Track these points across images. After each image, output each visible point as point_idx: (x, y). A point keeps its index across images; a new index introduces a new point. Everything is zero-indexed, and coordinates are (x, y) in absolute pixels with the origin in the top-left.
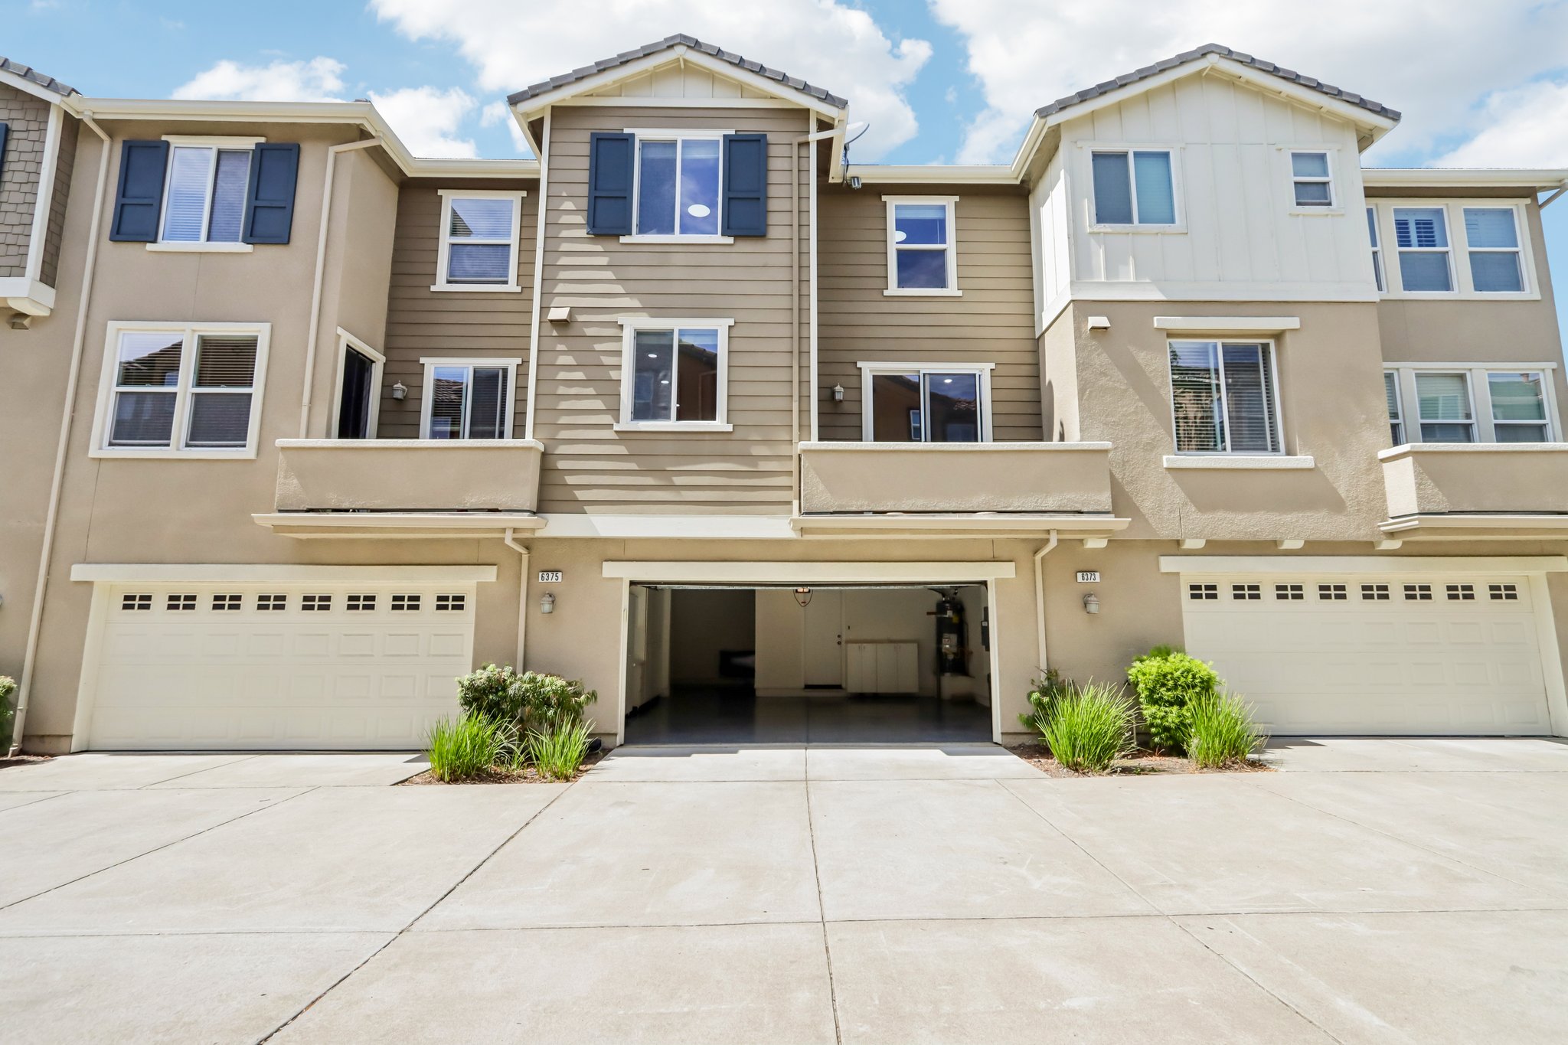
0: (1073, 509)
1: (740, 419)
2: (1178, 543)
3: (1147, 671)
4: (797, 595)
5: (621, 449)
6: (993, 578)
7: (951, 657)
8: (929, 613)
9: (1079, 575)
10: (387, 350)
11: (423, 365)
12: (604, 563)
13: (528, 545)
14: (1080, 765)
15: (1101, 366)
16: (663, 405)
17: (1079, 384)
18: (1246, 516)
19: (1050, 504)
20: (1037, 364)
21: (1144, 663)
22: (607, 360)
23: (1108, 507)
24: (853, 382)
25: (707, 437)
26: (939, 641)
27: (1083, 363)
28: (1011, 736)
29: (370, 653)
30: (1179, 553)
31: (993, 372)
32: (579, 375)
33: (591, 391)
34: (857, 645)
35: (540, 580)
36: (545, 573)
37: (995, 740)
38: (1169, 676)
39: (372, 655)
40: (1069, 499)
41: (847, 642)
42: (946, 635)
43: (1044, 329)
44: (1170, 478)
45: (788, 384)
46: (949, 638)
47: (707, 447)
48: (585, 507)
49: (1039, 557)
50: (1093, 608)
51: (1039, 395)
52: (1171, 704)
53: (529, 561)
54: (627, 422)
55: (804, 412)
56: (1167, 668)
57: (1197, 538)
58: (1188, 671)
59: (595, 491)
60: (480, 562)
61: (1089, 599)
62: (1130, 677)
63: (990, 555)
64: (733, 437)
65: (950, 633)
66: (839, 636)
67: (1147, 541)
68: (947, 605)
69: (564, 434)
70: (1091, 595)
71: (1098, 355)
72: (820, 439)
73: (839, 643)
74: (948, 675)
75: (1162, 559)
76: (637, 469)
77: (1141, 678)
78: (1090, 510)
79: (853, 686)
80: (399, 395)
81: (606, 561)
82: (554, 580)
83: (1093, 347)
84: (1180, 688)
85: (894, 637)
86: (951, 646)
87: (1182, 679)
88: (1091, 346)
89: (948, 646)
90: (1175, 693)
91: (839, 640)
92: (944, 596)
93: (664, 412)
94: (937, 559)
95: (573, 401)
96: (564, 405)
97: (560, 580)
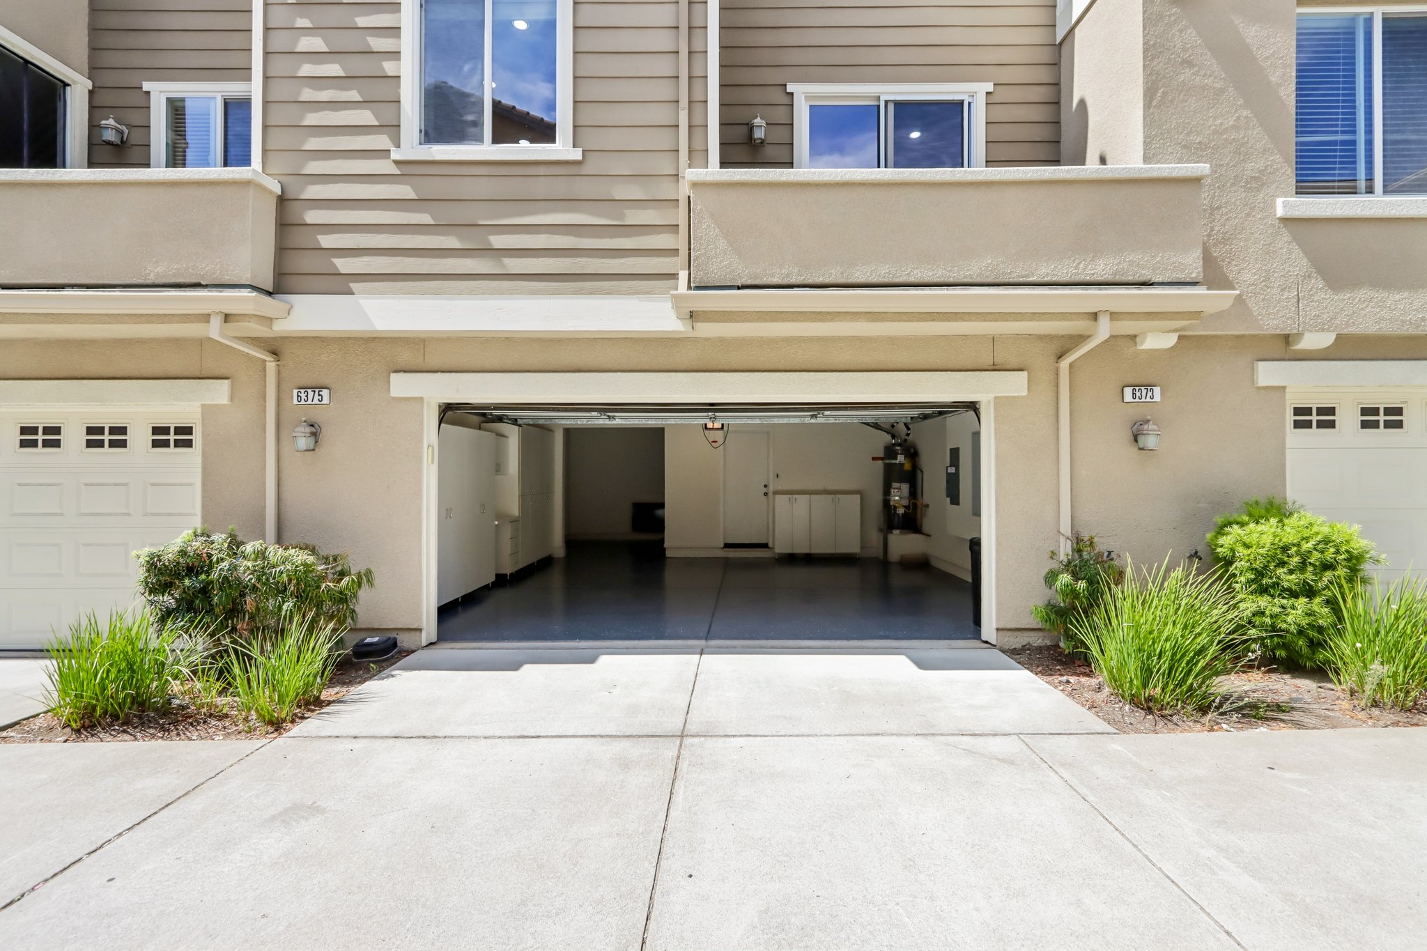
0: (1137, 278)
1: (595, 140)
2: (1287, 339)
3: (1253, 539)
4: (706, 432)
5: (404, 191)
6: (992, 396)
7: (901, 511)
8: (874, 459)
9: (1128, 391)
10: (93, 71)
11: (148, 93)
12: (393, 375)
13: (275, 349)
14: (1156, 701)
15: (1185, 50)
16: (470, 118)
17: (1145, 83)
18: (1406, 294)
19: (1101, 269)
20: (1057, 85)
21: (1245, 528)
22: (377, 43)
23: (1196, 273)
24: (779, 115)
25: (542, 170)
26: (887, 492)
27: (1154, 45)
28: (1009, 633)
29: (59, 511)
30: (1287, 357)
31: (990, 96)
32: (334, 69)
33: (354, 95)
34: (789, 496)
35: (295, 402)
36: (302, 391)
37: (984, 638)
38: (1294, 549)
39: (62, 514)
40: (1131, 262)
41: (776, 493)
42: (895, 485)
43: (1074, 20)
44: (1285, 236)
45: (672, 82)
46: (899, 488)
47: (541, 187)
48: (351, 285)
49: (1065, 364)
50: (1150, 441)
51: (1059, 132)
52: (1294, 594)
53: (279, 372)
54: (412, 147)
55: (697, 128)
56: (1290, 536)
57: (1323, 330)
58: (1326, 541)
59: (366, 259)
60: (204, 374)
61: (1145, 427)
62: (1219, 550)
63: (987, 360)
64: (585, 170)
65: (901, 481)
66: (766, 486)
67: (1238, 337)
68: (898, 448)
69: (315, 167)
70: (1147, 422)
71: (1181, 31)
72: (724, 164)
73: (766, 494)
74: (896, 532)
75: (1262, 366)
76: (432, 223)
77: (1241, 551)
78: (1166, 280)
79: (781, 546)
80: (110, 136)
81: (396, 371)
82: (316, 401)
83: (1173, 18)
84: (1310, 568)
85: (830, 487)
86: (901, 498)
87: (1316, 555)
88: (1170, 16)
89: (897, 498)
90: (1302, 577)
91: (765, 490)
92: (893, 437)
93: (472, 130)
94: (906, 367)
95: (327, 112)
96: (312, 119)
97: (326, 401)
